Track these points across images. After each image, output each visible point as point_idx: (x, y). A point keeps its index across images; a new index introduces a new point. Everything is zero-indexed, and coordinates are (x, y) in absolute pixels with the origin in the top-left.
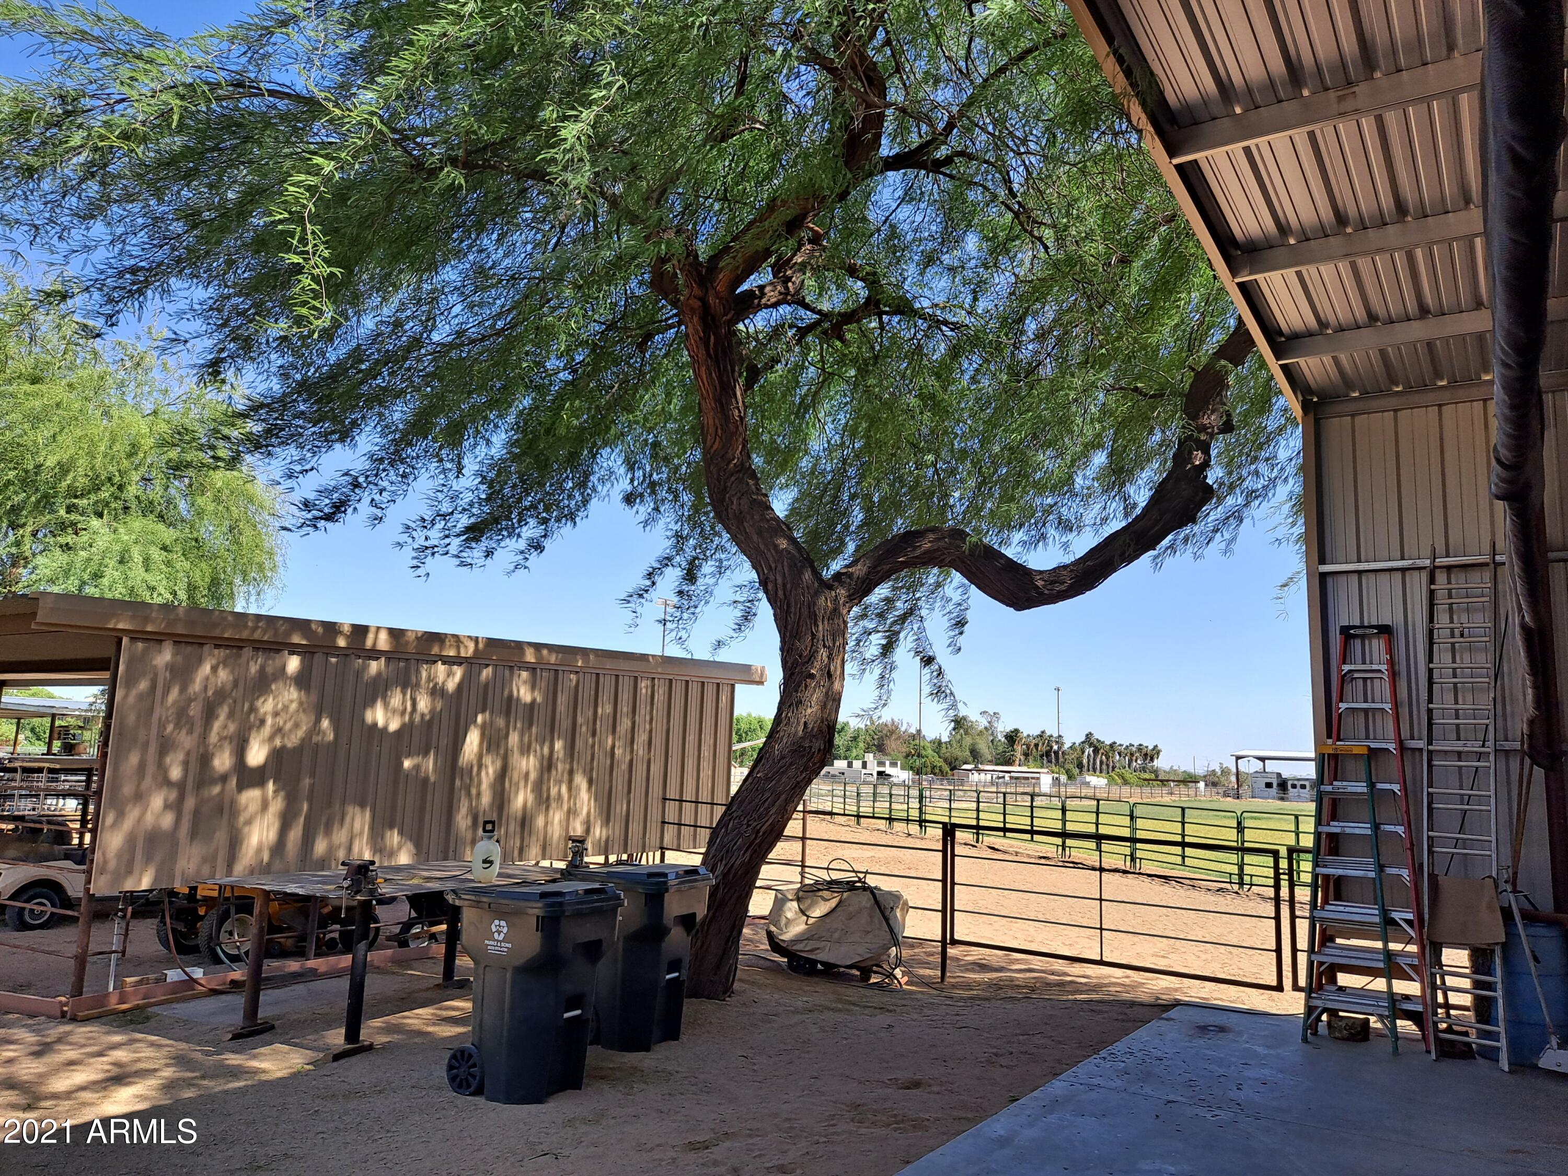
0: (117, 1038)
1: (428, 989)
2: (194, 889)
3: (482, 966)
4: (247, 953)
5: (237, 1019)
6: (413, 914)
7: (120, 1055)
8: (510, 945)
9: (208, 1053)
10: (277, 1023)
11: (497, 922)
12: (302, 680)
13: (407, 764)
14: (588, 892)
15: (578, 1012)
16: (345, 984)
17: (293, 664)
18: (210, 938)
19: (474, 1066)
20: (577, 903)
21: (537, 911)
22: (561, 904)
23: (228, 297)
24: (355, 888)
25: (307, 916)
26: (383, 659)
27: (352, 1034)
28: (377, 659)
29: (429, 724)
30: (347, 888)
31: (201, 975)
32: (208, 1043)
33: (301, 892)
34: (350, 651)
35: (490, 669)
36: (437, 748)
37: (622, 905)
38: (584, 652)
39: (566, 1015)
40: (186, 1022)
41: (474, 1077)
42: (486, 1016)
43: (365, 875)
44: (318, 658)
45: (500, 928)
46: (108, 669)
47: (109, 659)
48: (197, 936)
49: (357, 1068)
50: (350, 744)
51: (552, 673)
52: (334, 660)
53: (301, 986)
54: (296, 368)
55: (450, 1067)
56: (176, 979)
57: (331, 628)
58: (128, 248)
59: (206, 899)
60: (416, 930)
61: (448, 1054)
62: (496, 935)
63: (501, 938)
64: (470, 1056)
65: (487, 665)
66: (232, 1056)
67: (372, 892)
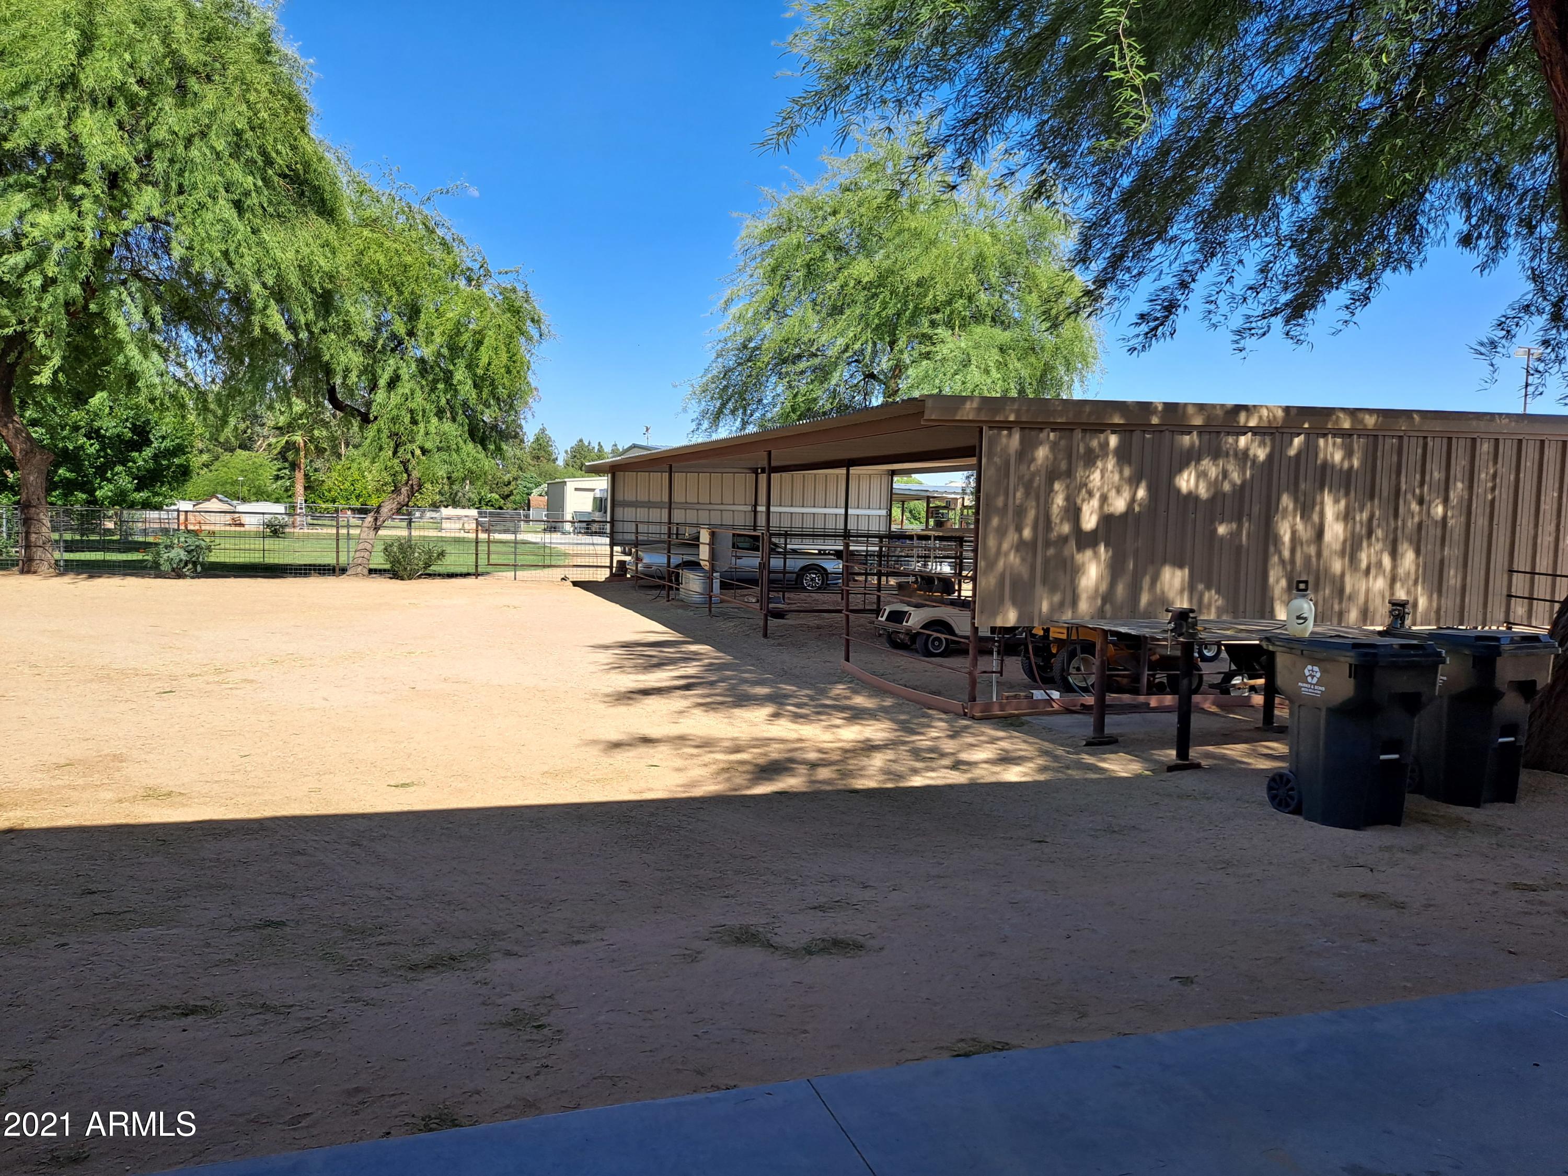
0: (1001, 734)
1: (1249, 730)
2: (1047, 631)
3: (1297, 705)
4: (1093, 685)
5: (1089, 732)
6: (1233, 667)
7: (1004, 744)
8: (1323, 689)
9: (1068, 753)
10: (1120, 739)
11: (1310, 667)
12: (1123, 455)
13: (1222, 530)
14: (1402, 646)
15: (1396, 756)
16: (1174, 718)
17: (1113, 441)
18: (1063, 670)
19: (1292, 789)
20: (1393, 656)
21: (1349, 659)
22: (1375, 655)
23: (1046, 122)
24: (1177, 630)
25: (1138, 661)
26: (1195, 433)
27: (1183, 753)
28: (1189, 433)
29: (1240, 491)
30: (1172, 631)
31: (1058, 697)
32: (1067, 745)
33: (1133, 632)
34: (1165, 428)
35: (1302, 437)
36: (1249, 515)
37: (1444, 662)
38: (1407, 414)
39: (1382, 757)
40: (1050, 730)
41: (1292, 798)
42: (1302, 748)
43: (1186, 620)
44: (1137, 436)
45: (1313, 672)
46: (974, 456)
47: (974, 447)
48: (1052, 670)
49: (1186, 780)
50: (1167, 511)
51: (1371, 438)
52: (1148, 436)
53: (1137, 715)
54: (1106, 173)
55: (1270, 788)
56: (1040, 698)
57: (1146, 407)
58: (969, 100)
59: (1057, 640)
60: (1237, 681)
61: (1266, 781)
62: (1309, 679)
63: (1315, 681)
64: (1288, 781)
65: (1299, 435)
66: (1086, 756)
67: (1193, 636)
